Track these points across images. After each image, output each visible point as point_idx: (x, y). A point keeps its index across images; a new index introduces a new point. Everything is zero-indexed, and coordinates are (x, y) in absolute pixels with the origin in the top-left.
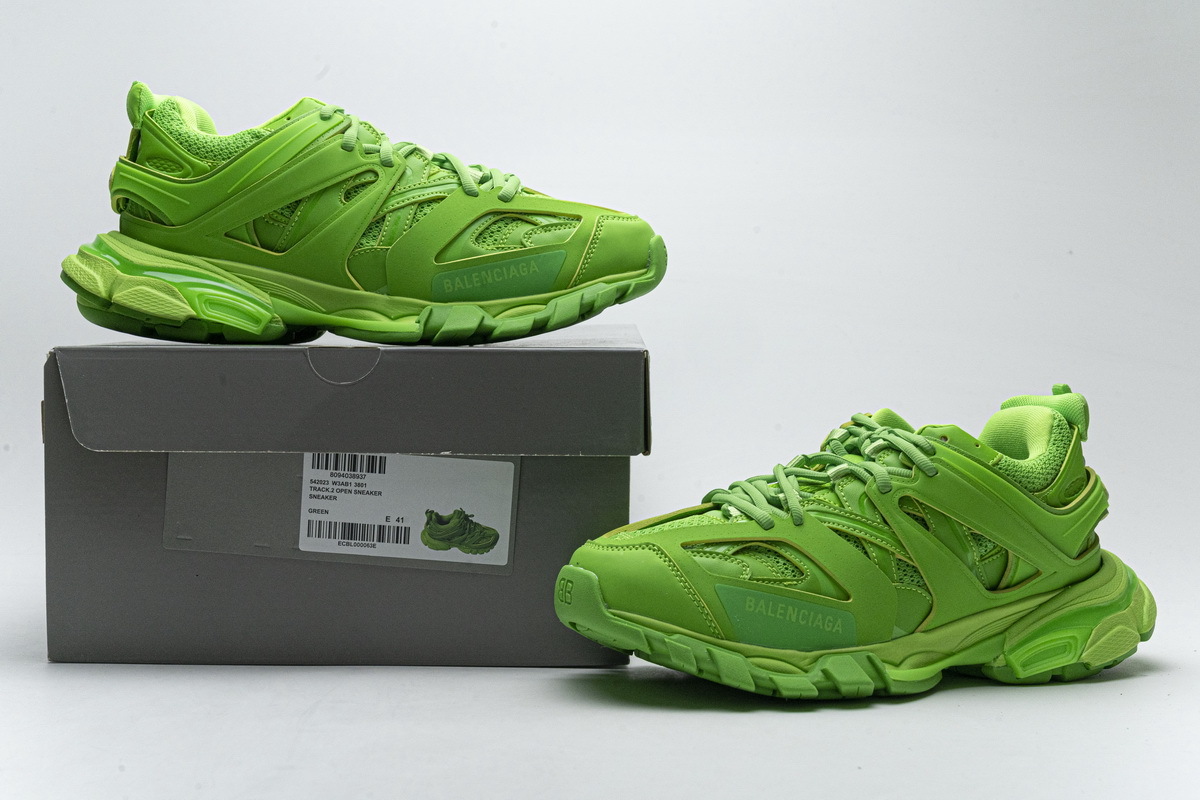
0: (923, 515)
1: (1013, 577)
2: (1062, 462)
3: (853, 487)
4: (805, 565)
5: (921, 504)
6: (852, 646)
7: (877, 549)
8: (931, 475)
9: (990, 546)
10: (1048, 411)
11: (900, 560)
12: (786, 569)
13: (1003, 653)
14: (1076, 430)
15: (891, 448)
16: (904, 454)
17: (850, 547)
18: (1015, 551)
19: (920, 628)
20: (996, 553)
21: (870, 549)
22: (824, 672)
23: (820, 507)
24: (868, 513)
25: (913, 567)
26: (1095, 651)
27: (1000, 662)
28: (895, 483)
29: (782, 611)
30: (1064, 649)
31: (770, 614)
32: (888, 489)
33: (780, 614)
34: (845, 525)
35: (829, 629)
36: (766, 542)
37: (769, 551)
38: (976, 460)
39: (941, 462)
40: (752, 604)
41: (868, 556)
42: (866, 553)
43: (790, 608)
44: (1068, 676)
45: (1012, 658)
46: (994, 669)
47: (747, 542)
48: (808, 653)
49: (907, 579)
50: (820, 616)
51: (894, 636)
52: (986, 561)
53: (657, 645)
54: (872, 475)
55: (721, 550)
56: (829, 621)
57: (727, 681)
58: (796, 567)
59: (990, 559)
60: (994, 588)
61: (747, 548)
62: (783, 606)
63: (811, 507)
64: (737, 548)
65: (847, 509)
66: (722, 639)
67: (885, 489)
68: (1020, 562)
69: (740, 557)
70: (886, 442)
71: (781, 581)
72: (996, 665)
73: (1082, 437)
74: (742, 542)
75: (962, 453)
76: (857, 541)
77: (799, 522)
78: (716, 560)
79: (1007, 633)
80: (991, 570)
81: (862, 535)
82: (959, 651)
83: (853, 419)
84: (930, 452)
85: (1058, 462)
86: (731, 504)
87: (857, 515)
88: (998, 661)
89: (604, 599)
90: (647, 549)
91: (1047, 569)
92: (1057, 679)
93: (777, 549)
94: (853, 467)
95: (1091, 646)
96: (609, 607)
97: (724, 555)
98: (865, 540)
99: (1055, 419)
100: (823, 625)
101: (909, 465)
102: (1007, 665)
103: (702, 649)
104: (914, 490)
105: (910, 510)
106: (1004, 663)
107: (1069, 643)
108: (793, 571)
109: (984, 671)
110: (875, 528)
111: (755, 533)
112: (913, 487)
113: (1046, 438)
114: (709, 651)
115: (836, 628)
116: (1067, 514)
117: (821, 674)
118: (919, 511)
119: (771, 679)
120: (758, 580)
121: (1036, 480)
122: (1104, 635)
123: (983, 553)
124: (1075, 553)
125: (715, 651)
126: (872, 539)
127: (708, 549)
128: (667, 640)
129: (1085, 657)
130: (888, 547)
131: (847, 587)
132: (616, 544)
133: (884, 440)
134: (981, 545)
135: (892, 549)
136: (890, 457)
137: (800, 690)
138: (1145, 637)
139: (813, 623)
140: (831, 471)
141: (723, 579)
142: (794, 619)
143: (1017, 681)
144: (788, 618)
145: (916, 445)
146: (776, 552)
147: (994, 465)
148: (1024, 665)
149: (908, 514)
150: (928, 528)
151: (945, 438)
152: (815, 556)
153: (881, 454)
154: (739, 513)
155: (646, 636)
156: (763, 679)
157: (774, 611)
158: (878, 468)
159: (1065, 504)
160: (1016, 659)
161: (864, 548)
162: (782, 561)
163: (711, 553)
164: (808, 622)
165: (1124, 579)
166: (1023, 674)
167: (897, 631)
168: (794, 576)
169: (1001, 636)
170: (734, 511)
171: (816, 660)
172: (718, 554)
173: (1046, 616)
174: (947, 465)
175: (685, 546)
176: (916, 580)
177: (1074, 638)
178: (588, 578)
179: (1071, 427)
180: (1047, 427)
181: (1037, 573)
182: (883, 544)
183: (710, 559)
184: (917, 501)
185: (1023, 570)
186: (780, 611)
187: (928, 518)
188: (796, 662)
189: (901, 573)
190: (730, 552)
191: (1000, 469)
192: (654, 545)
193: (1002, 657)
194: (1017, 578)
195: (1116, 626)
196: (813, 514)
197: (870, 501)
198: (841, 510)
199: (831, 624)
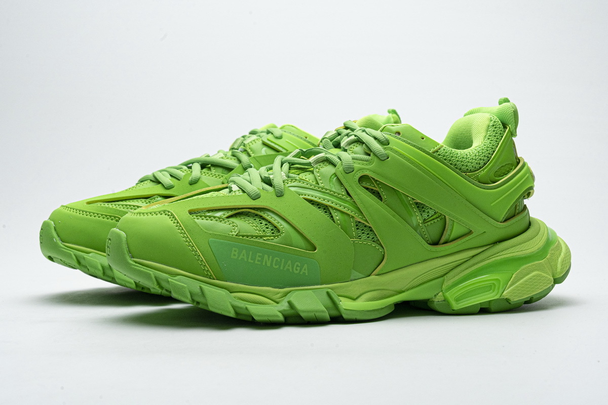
0: (378, 189)
1: (450, 235)
2: (494, 152)
3: (328, 170)
4: (282, 225)
5: (376, 181)
6: (317, 284)
7: (339, 214)
8: (382, 159)
9: (432, 213)
10: (488, 116)
11: (359, 222)
12: (267, 228)
13: (442, 291)
14: (508, 128)
15: (359, 141)
16: (366, 145)
17: (320, 212)
18: (449, 215)
19: (374, 273)
20: (437, 218)
21: (334, 214)
22: (289, 303)
23: (300, 184)
24: (335, 188)
25: (370, 227)
26: (513, 290)
27: (440, 297)
28: (357, 166)
29: (260, 259)
30: (489, 288)
31: (250, 261)
32: (352, 170)
33: (258, 261)
34: (316, 196)
35: (298, 272)
36: (254, 209)
37: (257, 215)
38: (419, 149)
39: (391, 149)
40: (236, 253)
41: (333, 220)
42: (332, 217)
43: (266, 256)
44: (493, 308)
45: (448, 294)
46: (435, 303)
47: (239, 209)
48: (280, 290)
49: (364, 237)
50: (290, 262)
51: (352, 277)
52: (429, 223)
53: (164, 284)
54: (341, 160)
55: (219, 214)
56: (297, 266)
57: (212, 309)
58: (275, 227)
59: (432, 222)
60: (436, 243)
61: (239, 213)
62: (261, 254)
63: (293, 184)
64: (230, 213)
65: (321, 185)
66: (214, 279)
67: (349, 170)
68: (455, 224)
69: (231, 220)
70: (356, 138)
71: (261, 237)
72: (436, 300)
73: (513, 134)
74: (235, 209)
75: (409, 144)
76: (326, 208)
77: (280, 194)
78: (214, 222)
79: (445, 276)
80: (433, 230)
81: (329, 203)
82: (408, 290)
83: (344, 124)
84: (385, 143)
85: (491, 151)
86: (234, 182)
87: (326, 190)
88: (438, 297)
89: (129, 252)
90: (163, 215)
91: (478, 228)
92: (484, 310)
93: (261, 214)
94: (328, 156)
95: (511, 285)
96: (132, 257)
97: (219, 218)
98: (331, 207)
99: (491, 121)
100: (293, 268)
101: (369, 152)
102: (445, 300)
103: (195, 286)
104: (370, 170)
105: (368, 185)
106: (442, 298)
107: (494, 284)
108: (272, 230)
109: (429, 304)
110: (340, 199)
111: (245, 202)
112: (370, 168)
113: (484, 134)
114: (201, 288)
115: (303, 271)
116: (495, 189)
117: (287, 304)
118: (374, 186)
119: (246, 308)
120: (243, 236)
121: (469, 164)
122: (522, 278)
123: (426, 218)
124: (501, 218)
125: (206, 288)
126: (337, 207)
127: (208, 214)
128: (169, 280)
129: (506, 294)
130: (349, 212)
131: (314, 241)
132: (143, 212)
133: (355, 136)
134: (424, 211)
135: (352, 214)
136: (358, 148)
137: (267, 316)
138: (557, 281)
139: (284, 267)
140: (312, 159)
141: (216, 235)
142: (269, 264)
143: (453, 312)
144: (264, 264)
145: (375, 138)
146: (261, 216)
147: (434, 152)
148: (457, 300)
149: (367, 189)
150: (381, 200)
151: (399, 133)
152: (290, 219)
153: (352, 146)
154: (238, 189)
155: (155, 277)
156: (241, 308)
157: (253, 259)
158: (346, 156)
159: (494, 182)
160: (451, 295)
161: (330, 214)
162: (264, 222)
163: (210, 217)
164: (280, 266)
165: (544, 238)
166: (456, 306)
167: (355, 274)
168: (273, 233)
169: (442, 278)
170: (235, 188)
171: (286, 294)
172: (215, 217)
173: (477, 263)
174: (396, 152)
175: (191, 212)
176: (371, 237)
177: (497, 280)
178: (119, 236)
179: (505, 127)
180: (485, 127)
181: (470, 232)
182: (345, 210)
183: (209, 221)
184: (374, 179)
185: (457, 230)
186: (258, 258)
187: (381, 191)
188: (270, 296)
189: (359, 232)
190: (225, 216)
191: (439, 155)
192: (169, 212)
193: (441, 293)
194: (452, 237)
195: (533, 271)
196: (293, 189)
197: (338, 179)
198: (317, 187)
199: (298, 268)
